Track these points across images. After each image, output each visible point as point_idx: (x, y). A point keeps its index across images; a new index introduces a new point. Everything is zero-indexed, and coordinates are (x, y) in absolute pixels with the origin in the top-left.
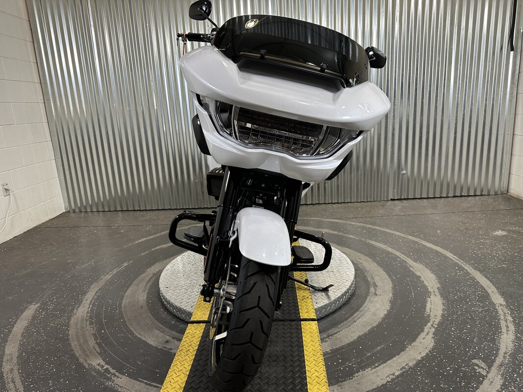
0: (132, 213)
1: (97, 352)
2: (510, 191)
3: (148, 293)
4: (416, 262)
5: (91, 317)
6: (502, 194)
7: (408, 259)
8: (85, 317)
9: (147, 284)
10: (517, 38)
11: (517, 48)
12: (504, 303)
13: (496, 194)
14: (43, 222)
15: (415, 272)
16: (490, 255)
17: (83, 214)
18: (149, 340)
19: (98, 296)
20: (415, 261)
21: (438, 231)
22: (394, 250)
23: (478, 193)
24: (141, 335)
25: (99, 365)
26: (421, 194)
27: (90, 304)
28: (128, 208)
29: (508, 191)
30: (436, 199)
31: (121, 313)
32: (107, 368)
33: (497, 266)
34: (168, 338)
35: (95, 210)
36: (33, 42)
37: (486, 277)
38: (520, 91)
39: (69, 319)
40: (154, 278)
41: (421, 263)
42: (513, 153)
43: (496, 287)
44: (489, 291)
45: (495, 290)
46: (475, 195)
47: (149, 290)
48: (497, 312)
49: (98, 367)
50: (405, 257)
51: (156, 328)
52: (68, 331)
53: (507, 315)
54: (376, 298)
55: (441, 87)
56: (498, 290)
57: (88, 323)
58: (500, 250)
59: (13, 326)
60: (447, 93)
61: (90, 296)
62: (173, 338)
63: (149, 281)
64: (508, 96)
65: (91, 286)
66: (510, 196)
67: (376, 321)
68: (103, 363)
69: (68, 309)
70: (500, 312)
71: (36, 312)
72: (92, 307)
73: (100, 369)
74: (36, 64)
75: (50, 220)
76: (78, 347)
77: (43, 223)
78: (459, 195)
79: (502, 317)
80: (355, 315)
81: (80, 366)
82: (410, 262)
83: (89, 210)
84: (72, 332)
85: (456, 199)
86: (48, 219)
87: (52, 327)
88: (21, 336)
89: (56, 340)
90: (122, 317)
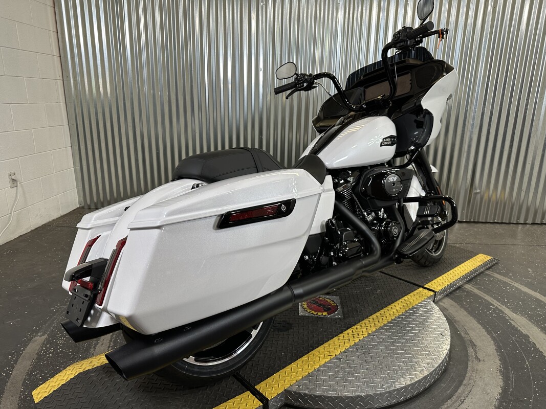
4: (516, 313)
7: (504, 307)
14: (54, 218)
15: (519, 328)
20: (514, 311)
21: (529, 269)
22: (482, 293)
27: (111, 341)
30: (512, 225)
36: (54, 8)
41: (523, 315)
50: (499, 304)
54: (480, 366)
55: (533, 94)
59: (13, 368)
60: (540, 101)
67: (491, 404)
69: (83, 347)
71: (42, 347)
74: (56, 34)
75: (62, 216)
77: (53, 220)
78: (539, 223)
80: (459, 391)
82: (508, 312)
85: (536, 226)
86: (60, 216)
88: (23, 386)
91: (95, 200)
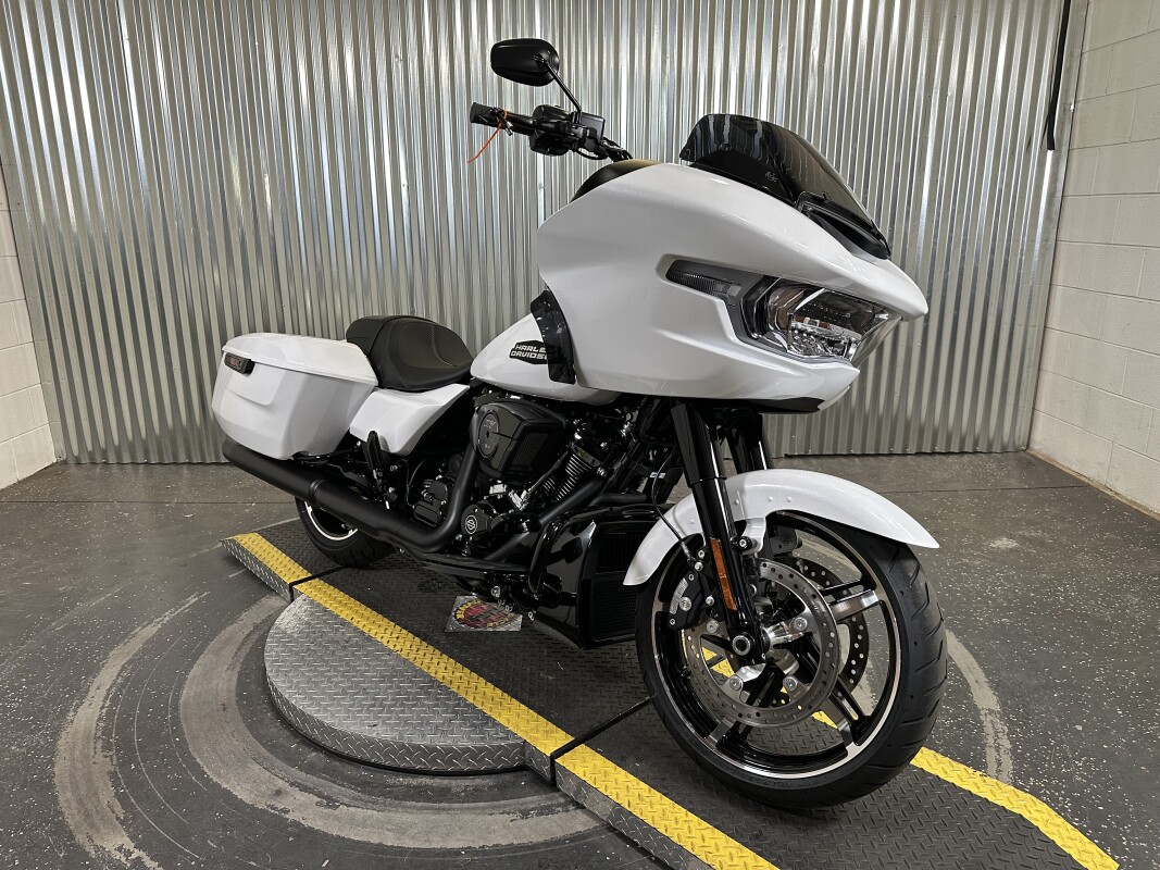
0: (212, 470)
1: (118, 818)
2: (1031, 445)
3: (240, 674)
5: (107, 732)
6: (1017, 451)
8: (93, 732)
9: (239, 649)
10: (1062, 123)
11: (1060, 144)
12: (998, 708)
13: (1004, 451)
14: (3, 486)
16: (979, 594)
17: (98, 470)
18: (238, 788)
19: (127, 679)
23: (968, 448)
24: (219, 776)
25: (120, 849)
26: (849, 447)
27: (106, 698)
28: (203, 457)
29: (1028, 447)
30: (880, 458)
31: (176, 721)
32: (139, 858)
33: (990, 620)
34: (280, 783)
35: (127, 459)
37: (967, 646)
38: (1062, 236)
39: (55, 735)
40: (256, 637)
42: (1044, 367)
43: (985, 671)
44: (970, 679)
45: (982, 678)
46: (962, 453)
47: (243, 664)
48: (981, 729)
49: (118, 856)
51: (255, 760)
52: (53, 766)
53: (1000, 735)
55: (900, 220)
56: (987, 677)
57: (99, 744)
58: (1001, 585)
60: (912, 232)
61: (108, 676)
62: (292, 784)
63: (244, 642)
64: (1037, 246)
65: (111, 653)
66: (1033, 456)
68: (129, 845)
69: (55, 711)
70: (989, 729)
72: (111, 706)
73: (123, 859)
75: (19, 482)
76: (74, 805)
77: (2, 491)
78: (928, 451)
79: (991, 741)
81: (77, 852)
83: (112, 459)
84: (61, 768)
85: (920, 459)
86: (14, 482)
87: (15, 755)
89: (23, 787)
90: (179, 732)
91: (90, 448)
